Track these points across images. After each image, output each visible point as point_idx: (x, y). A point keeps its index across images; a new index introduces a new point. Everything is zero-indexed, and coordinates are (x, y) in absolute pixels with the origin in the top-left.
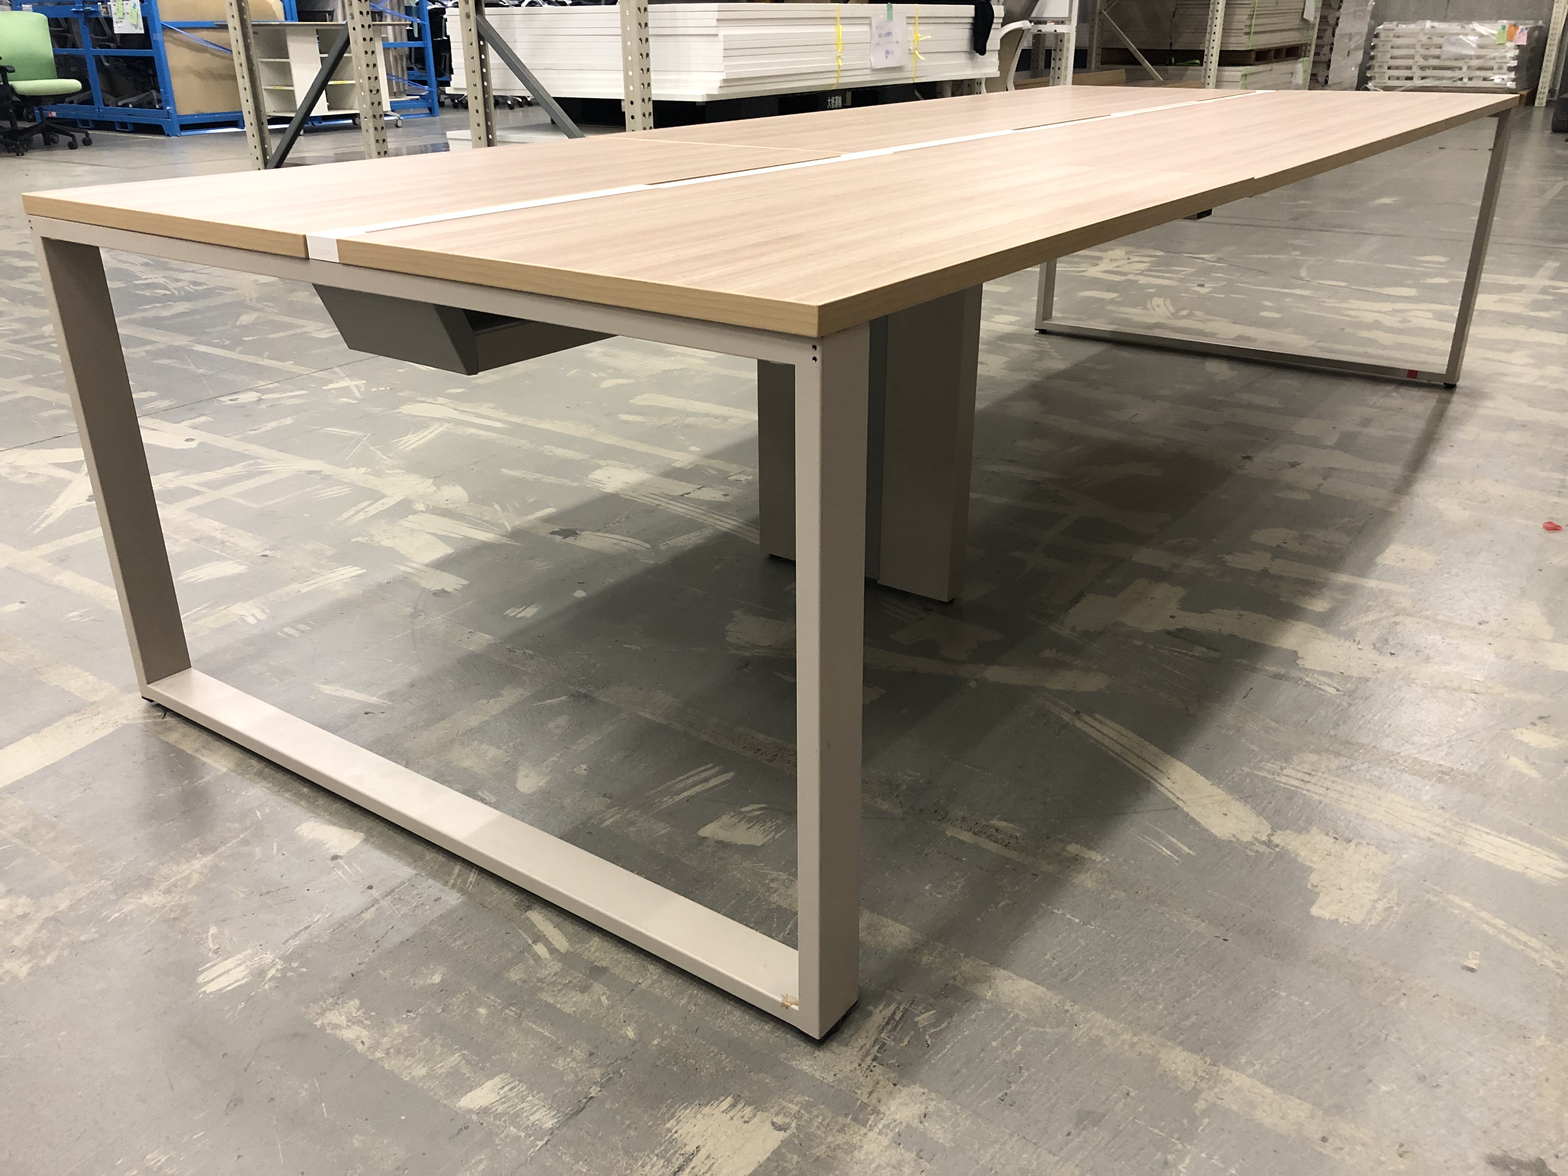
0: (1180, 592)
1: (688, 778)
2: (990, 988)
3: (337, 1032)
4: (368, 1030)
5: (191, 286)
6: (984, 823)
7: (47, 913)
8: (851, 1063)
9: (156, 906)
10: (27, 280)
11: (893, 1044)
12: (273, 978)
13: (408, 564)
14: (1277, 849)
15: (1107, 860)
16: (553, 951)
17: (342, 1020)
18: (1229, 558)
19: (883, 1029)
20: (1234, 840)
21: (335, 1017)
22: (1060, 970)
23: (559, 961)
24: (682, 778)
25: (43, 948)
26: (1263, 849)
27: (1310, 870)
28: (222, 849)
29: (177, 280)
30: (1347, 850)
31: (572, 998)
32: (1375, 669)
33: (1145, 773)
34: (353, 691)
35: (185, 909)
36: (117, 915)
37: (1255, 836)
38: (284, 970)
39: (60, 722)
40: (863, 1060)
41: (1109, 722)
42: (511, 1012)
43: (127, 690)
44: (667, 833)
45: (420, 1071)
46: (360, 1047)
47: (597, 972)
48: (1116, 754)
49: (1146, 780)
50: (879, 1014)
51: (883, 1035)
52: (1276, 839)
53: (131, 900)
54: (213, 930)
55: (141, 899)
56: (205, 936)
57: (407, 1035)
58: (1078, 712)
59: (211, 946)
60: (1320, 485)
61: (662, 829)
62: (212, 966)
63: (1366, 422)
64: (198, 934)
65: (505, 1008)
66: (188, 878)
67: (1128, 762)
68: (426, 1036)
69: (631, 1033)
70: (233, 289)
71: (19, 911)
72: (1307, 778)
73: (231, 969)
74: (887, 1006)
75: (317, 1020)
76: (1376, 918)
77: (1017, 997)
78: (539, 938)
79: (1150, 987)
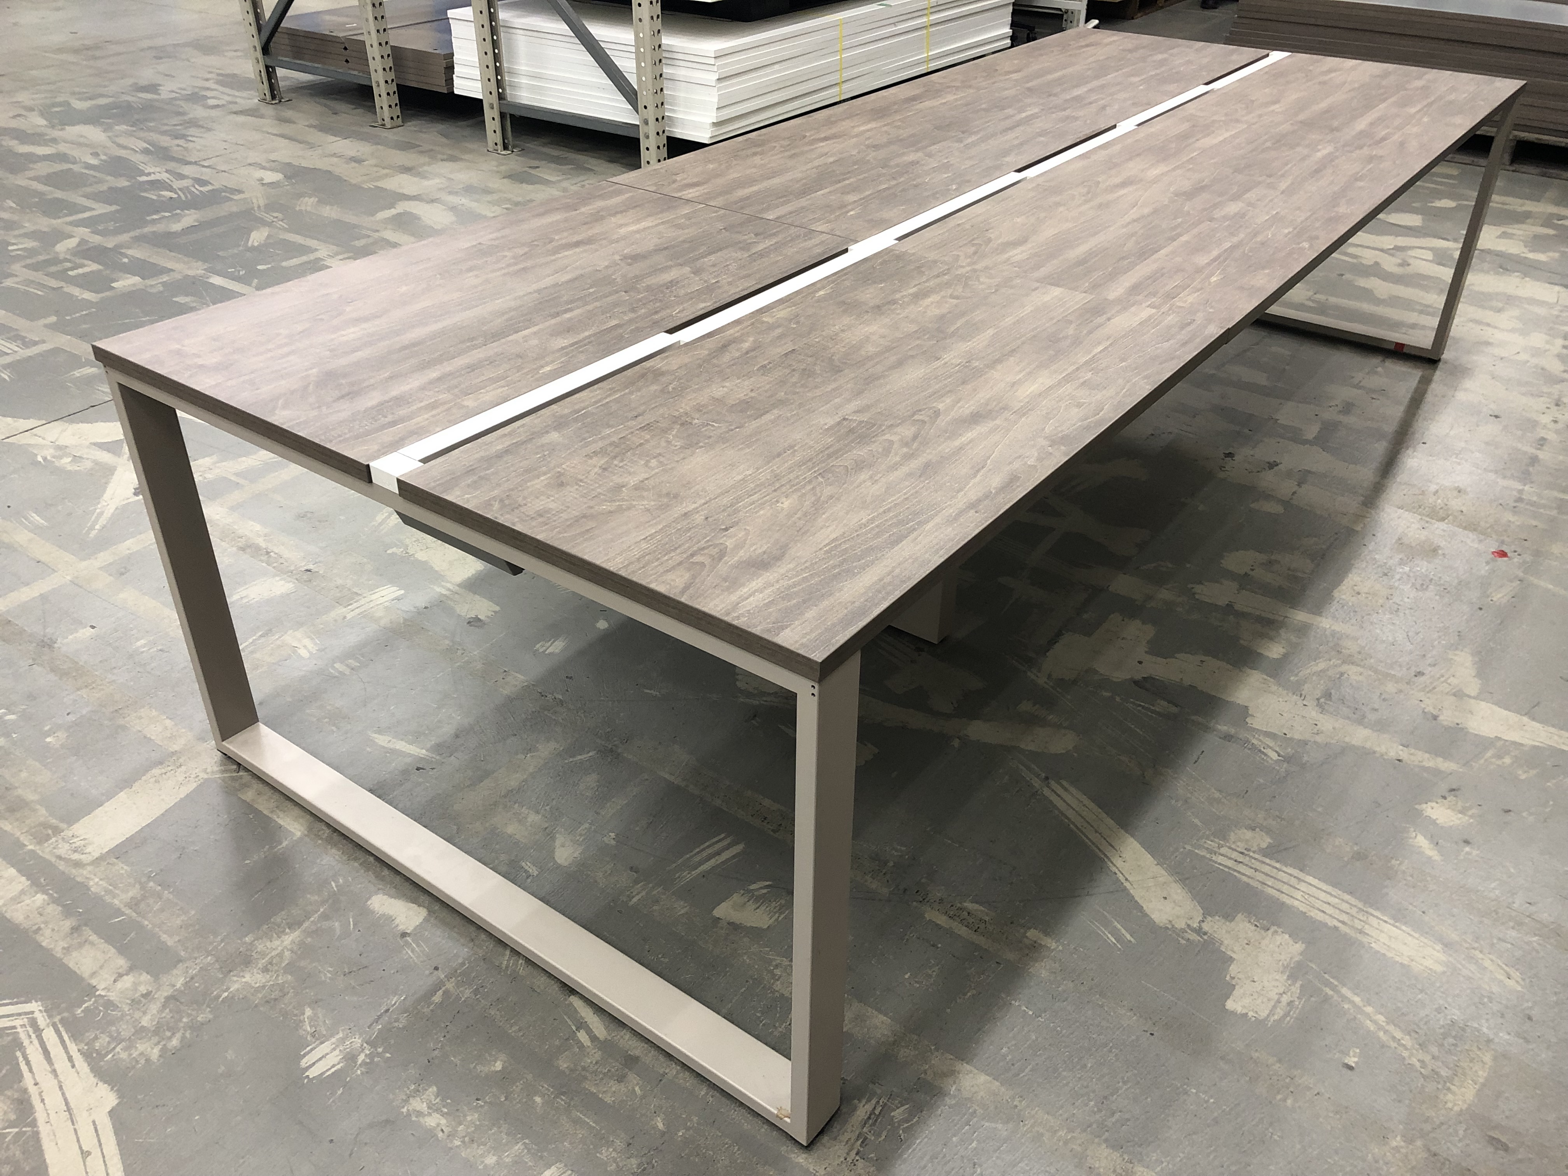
0: (1150, 631)
1: (704, 849)
2: (955, 1083)
3: (421, 1119)
4: (446, 1118)
5: (197, 186)
6: (959, 905)
7: (167, 992)
8: (839, 1156)
9: (257, 985)
10: (31, 174)
11: (873, 1138)
12: (364, 1063)
13: (443, 583)
14: (1205, 937)
15: (1060, 948)
16: (594, 1038)
17: (423, 1107)
18: (1198, 588)
19: (865, 1124)
20: (1170, 927)
21: (418, 1104)
22: (1013, 1065)
23: (599, 1049)
24: (698, 850)
25: (168, 1030)
26: (1194, 937)
27: (1231, 960)
28: (306, 924)
29: (181, 177)
30: (1263, 938)
31: (611, 1087)
32: (1315, 731)
33: (1099, 849)
34: (404, 743)
35: (281, 987)
36: (226, 994)
37: (1189, 922)
38: (371, 1056)
39: (148, 775)
40: (848, 1154)
41: (1072, 789)
42: (561, 1101)
43: (202, 739)
44: (687, 913)
45: (491, 1160)
46: (440, 1135)
47: (630, 1061)
48: (1076, 826)
49: (1100, 859)
50: (863, 1110)
51: (865, 1130)
52: (1206, 927)
53: (235, 979)
54: (308, 1012)
55: (244, 977)
56: (302, 1018)
57: (478, 1123)
58: (1047, 778)
59: (309, 1029)
60: (1294, 493)
61: (681, 908)
62: (312, 1050)
63: (1348, 408)
64: (296, 1015)
65: (556, 1097)
66: (280, 955)
67: (1087, 837)
68: (494, 1125)
69: (660, 1126)
70: (240, 192)
71: (143, 989)
72: (1240, 858)
73: (327, 1054)
74: (869, 1100)
75: (403, 1107)
76: (1279, 1012)
77: (976, 1092)
78: (582, 1025)
79: (1085, 1084)
